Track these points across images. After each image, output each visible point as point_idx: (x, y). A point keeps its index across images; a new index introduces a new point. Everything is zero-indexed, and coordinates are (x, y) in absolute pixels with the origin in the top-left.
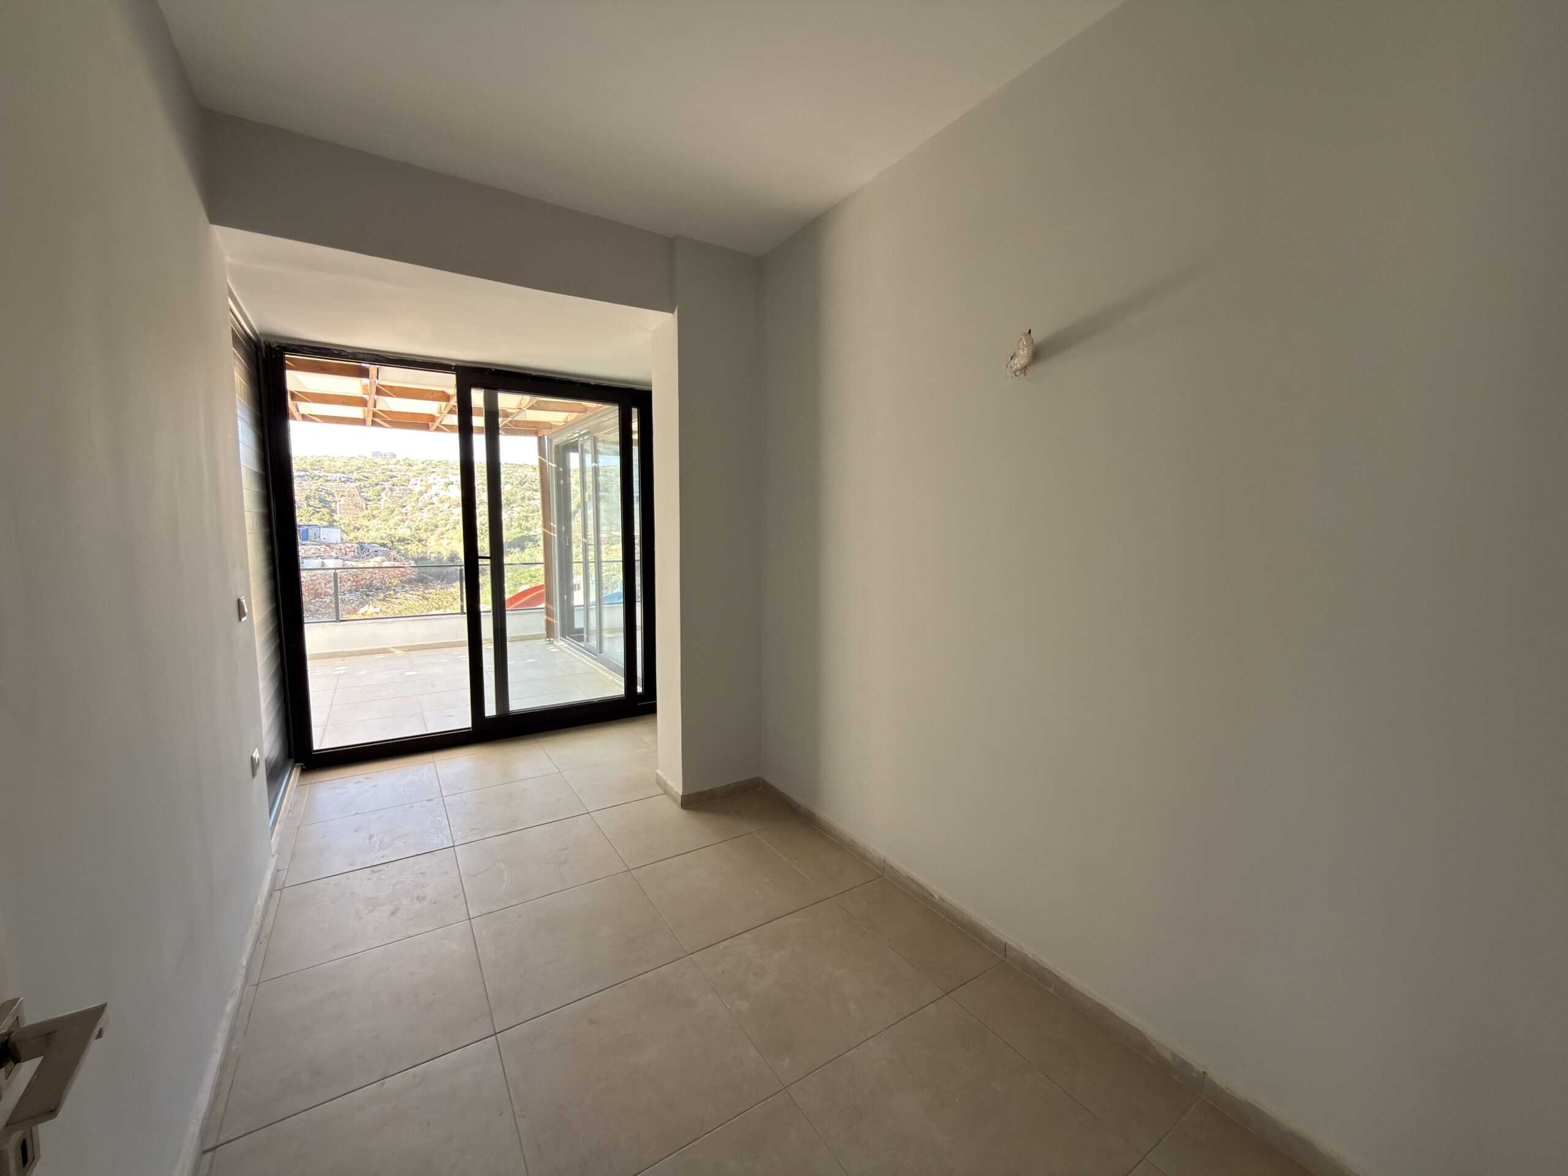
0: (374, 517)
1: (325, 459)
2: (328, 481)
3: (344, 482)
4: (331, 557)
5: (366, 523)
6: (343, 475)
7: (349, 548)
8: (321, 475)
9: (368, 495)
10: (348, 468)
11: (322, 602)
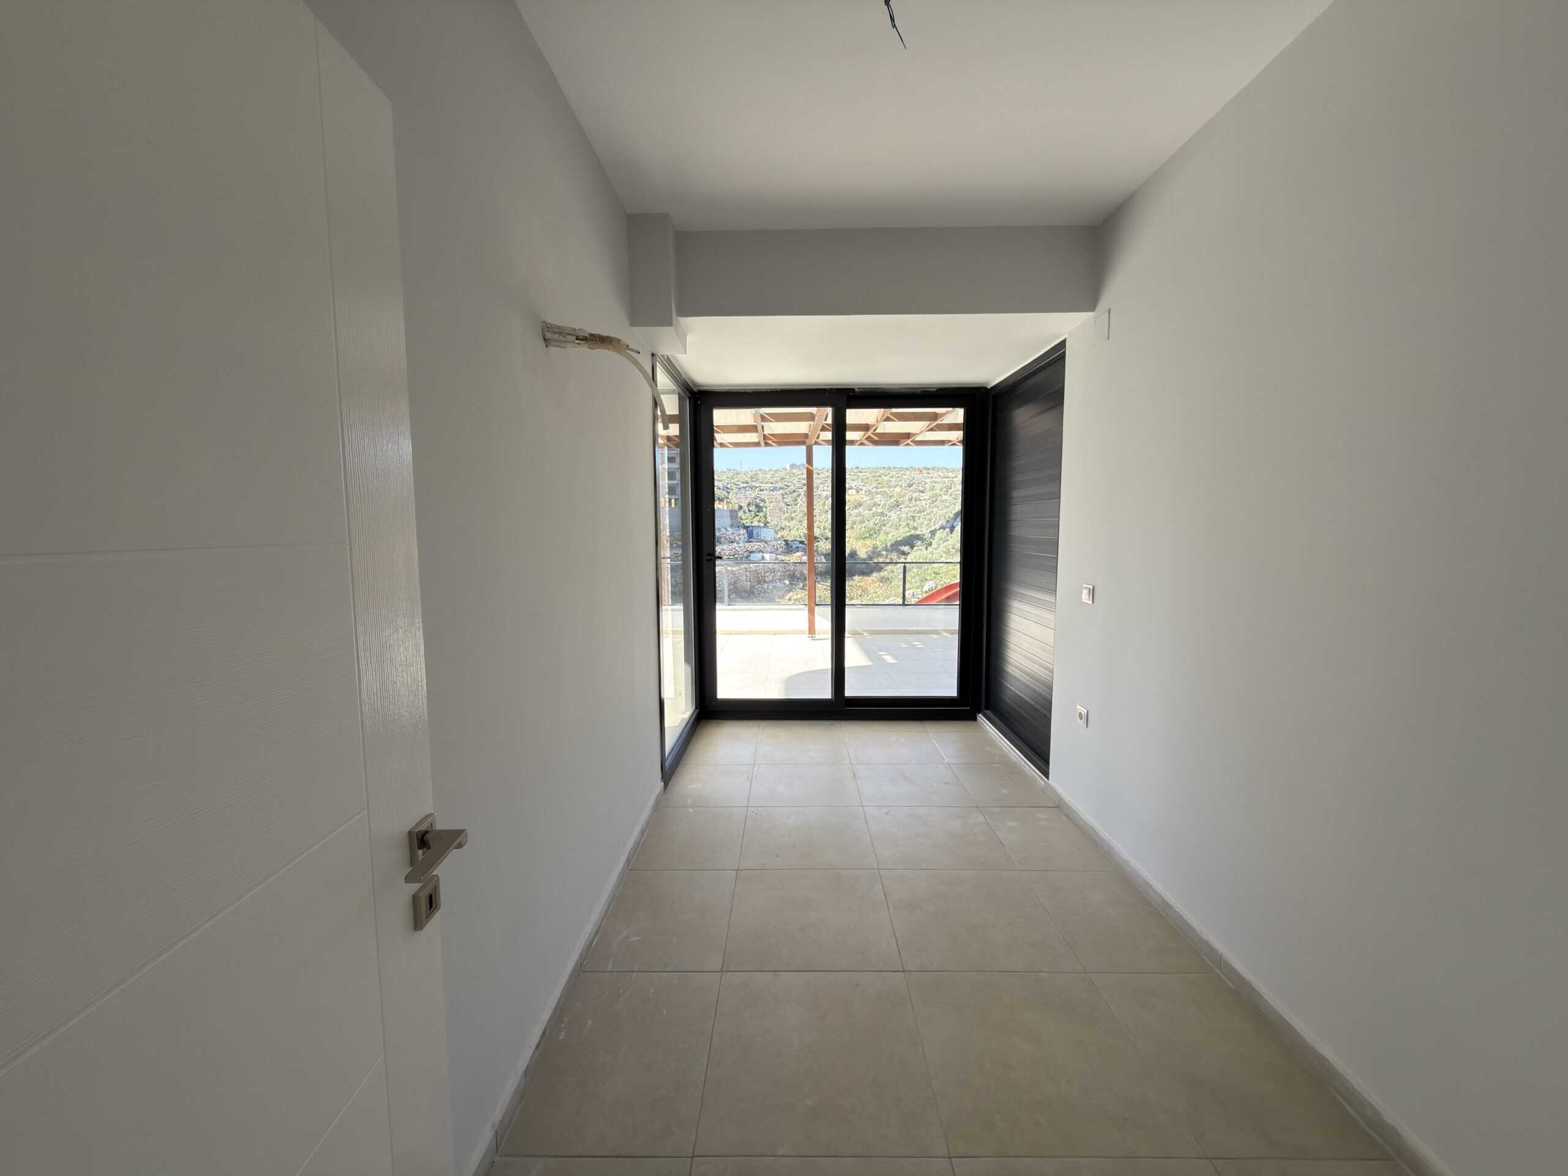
0: (792, 519)
1: (760, 473)
2: (762, 490)
3: (772, 490)
4: (767, 552)
5: (787, 523)
6: (771, 485)
7: (779, 544)
8: (757, 485)
9: (788, 500)
10: (775, 479)
11: (762, 588)
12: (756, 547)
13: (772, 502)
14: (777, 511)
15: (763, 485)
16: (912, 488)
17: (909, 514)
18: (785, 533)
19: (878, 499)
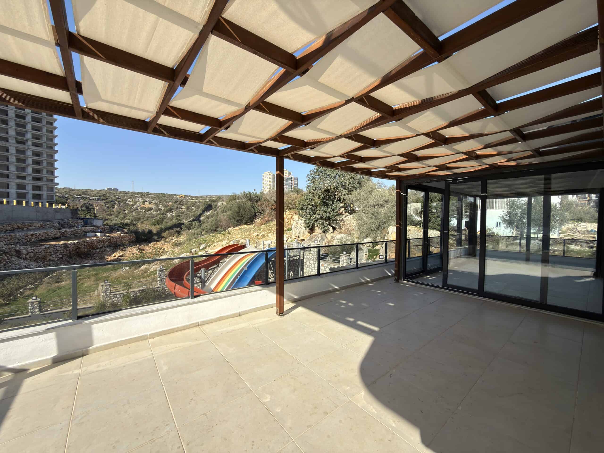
0: (112, 215)
1: (89, 191)
2: (91, 200)
3: (97, 200)
6: (96, 197)
8: (87, 197)
12: (91, 229)
13: (98, 206)
14: (101, 211)
15: (91, 197)
16: (177, 203)
17: (177, 214)
18: (109, 222)
19: (161, 207)
